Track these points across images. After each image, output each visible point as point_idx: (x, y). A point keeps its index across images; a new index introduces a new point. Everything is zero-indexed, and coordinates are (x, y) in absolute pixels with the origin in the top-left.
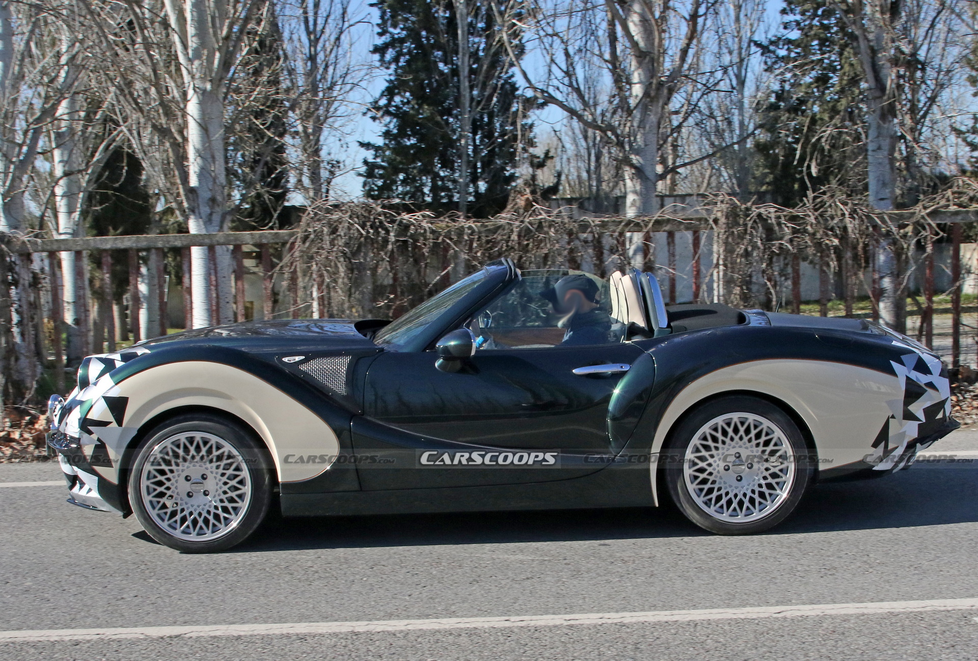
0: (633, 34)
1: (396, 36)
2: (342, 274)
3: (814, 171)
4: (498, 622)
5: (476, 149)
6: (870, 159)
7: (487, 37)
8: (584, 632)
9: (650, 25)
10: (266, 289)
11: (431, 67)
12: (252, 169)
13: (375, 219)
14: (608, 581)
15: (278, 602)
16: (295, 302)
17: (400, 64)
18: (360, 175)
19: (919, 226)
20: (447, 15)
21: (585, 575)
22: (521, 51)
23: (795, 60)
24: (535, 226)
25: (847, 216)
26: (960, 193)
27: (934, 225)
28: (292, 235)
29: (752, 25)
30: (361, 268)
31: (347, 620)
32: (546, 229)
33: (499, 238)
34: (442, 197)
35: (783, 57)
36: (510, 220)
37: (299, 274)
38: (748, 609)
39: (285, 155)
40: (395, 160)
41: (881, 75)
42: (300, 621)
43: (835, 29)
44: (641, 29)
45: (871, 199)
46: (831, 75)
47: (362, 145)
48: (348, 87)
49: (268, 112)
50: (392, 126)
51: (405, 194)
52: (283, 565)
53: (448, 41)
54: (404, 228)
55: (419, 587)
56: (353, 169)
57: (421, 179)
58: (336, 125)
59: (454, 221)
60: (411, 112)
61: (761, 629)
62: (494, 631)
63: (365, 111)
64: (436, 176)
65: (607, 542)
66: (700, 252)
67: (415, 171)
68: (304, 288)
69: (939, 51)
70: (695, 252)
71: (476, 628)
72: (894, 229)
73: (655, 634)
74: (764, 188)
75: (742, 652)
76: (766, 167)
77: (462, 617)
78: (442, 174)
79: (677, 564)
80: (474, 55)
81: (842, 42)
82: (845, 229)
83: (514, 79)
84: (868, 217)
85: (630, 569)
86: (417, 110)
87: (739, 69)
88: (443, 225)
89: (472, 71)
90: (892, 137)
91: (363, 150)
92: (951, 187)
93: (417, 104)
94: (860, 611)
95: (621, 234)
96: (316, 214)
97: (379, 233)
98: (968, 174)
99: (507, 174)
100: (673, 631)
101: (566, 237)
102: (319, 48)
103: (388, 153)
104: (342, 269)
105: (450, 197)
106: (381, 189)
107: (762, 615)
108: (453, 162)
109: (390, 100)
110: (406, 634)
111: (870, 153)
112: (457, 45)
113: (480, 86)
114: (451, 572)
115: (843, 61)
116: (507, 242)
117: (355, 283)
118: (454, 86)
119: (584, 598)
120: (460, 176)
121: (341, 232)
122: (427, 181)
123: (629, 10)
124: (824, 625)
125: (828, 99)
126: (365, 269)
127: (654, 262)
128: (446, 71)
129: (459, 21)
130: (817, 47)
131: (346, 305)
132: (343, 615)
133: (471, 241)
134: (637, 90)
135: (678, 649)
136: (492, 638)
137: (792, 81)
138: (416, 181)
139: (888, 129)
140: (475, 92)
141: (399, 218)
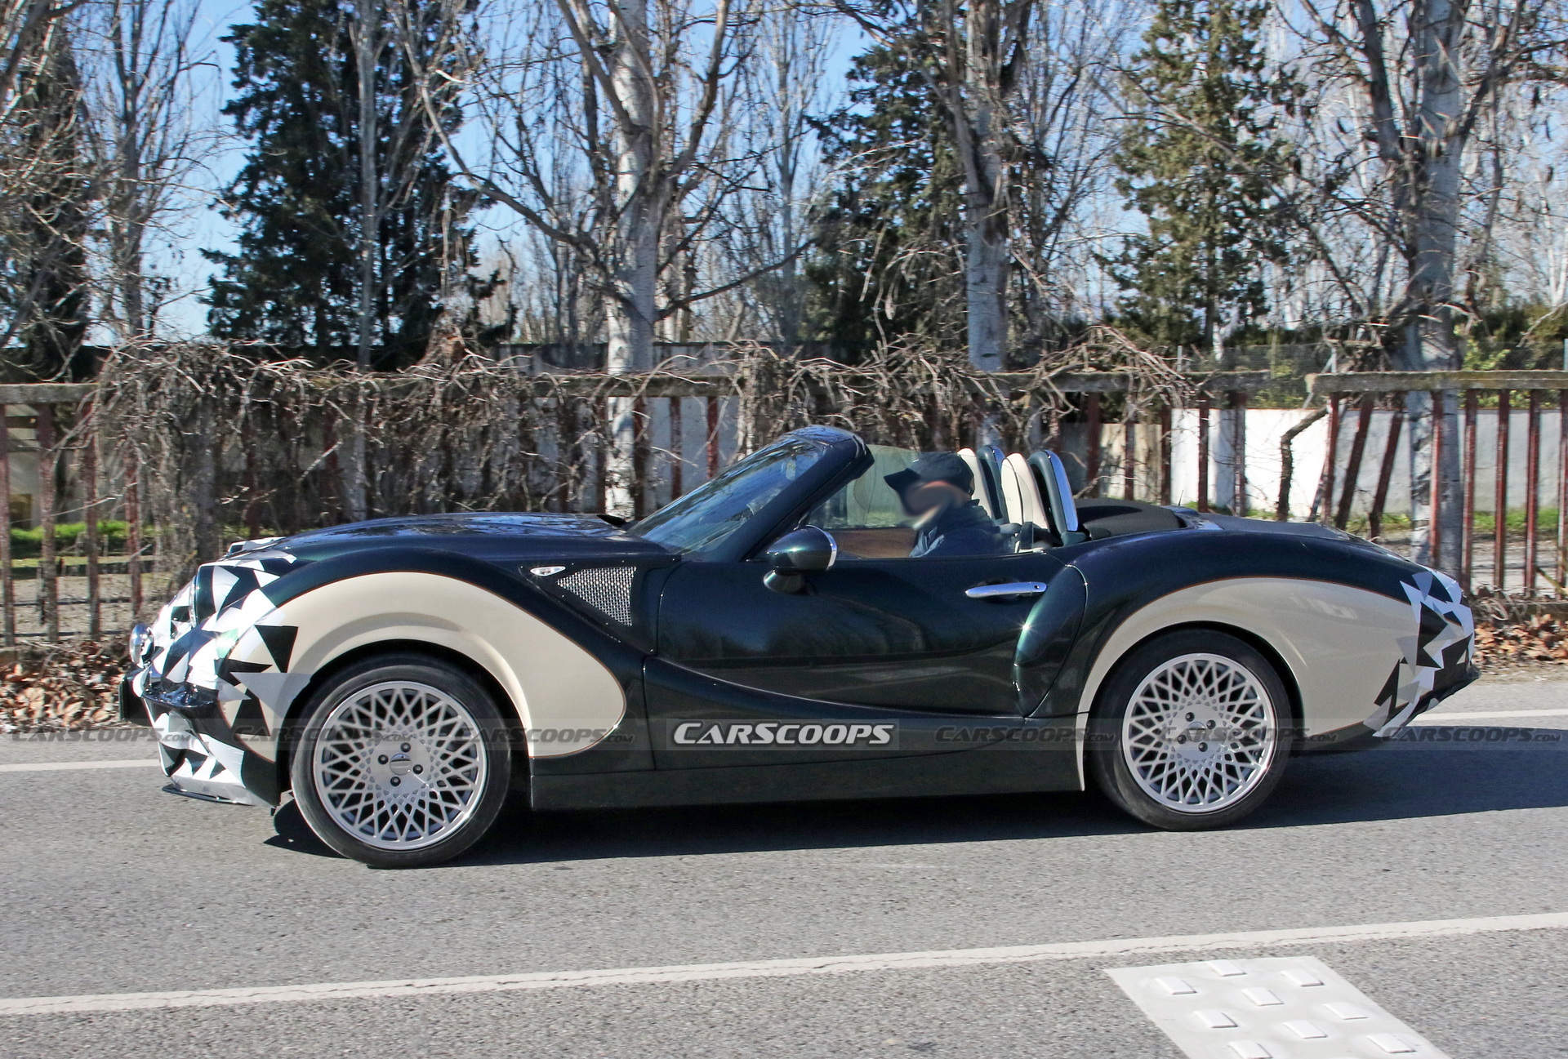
0: (621, 98)
1: (262, 89)
2: (167, 454)
3: (890, 312)
4: (394, 988)
5: (386, 266)
6: (970, 295)
7: (405, 95)
8: (527, 1002)
9: (647, 85)
10: (44, 474)
11: (316, 139)
12: (29, 286)
13: (219, 368)
14: (566, 924)
15: (49, 964)
16: (91, 495)
17: (268, 132)
18: (203, 301)
19: (1041, 395)
20: (343, 59)
21: (533, 914)
22: (455, 119)
23: (867, 147)
24: (469, 385)
25: (935, 378)
26: (1098, 349)
27: (1062, 396)
28: (87, 390)
29: (804, 93)
30: (196, 444)
31: (157, 990)
32: (485, 390)
33: (414, 402)
34: (333, 339)
35: (850, 143)
36: (431, 374)
37: (98, 452)
38: (776, 962)
39: (84, 267)
40: (259, 279)
41: (987, 173)
42: (82, 992)
43: (927, 103)
44: (633, 91)
45: (972, 354)
46: (920, 171)
47: (207, 254)
48: (186, 163)
49: (56, 199)
50: (254, 227)
51: (273, 332)
52: (59, 906)
53: (344, 99)
54: (265, 384)
55: (273, 936)
56: (193, 292)
57: (299, 311)
58: (165, 223)
59: (343, 374)
60: (285, 206)
61: (793, 993)
62: (388, 1002)
63: (211, 202)
64: (322, 306)
65: (567, 863)
66: (717, 428)
67: (291, 298)
68: (106, 474)
69: (1076, 142)
70: (711, 429)
71: (360, 999)
72: (1004, 400)
73: (635, 1002)
74: (821, 336)
75: (765, 1026)
76: (823, 305)
77: (340, 981)
78: (332, 303)
79: (671, 896)
80: (384, 123)
81: (936, 123)
82: (932, 397)
83: (445, 162)
84: (965, 380)
85: (601, 904)
86: (295, 204)
87: (786, 156)
88: (327, 380)
89: (380, 147)
90: (1002, 264)
91: (208, 262)
92: (1086, 340)
93: (294, 194)
94: (940, 963)
95: (600, 399)
96: (125, 359)
97: (225, 390)
98: (1116, 323)
99: (434, 305)
100: (661, 997)
101: (517, 403)
102: (140, 102)
103: (247, 268)
104: (166, 446)
105: (345, 339)
106: (235, 323)
107: (795, 971)
108: (351, 285)
109: (252, 187)
110: (251, 1010)
111: (970, 287)
112: (357, 106)
113: (392, 170)
114: (326, 912)
115: (937, 152)
116: (425, 408)
117: (187, 467)
118: (352, 169)
119: (529, 950)
120: (361, 307)
121: (165, 388)
122: (309, 313)
123: (615, 62)
124: (887, 984)
125: (916, 206)
126: (202, 446)
127: (649, 442)
128: (340, 145)
129: (360, 70)
130: (900, 130)
131: (172, 502)
132: (151, 982)
133: (370, 406)
134: (627, 183)
135: (667, 1025)
136: (385, 1013)
137: (863, 178)
138: (291, 313)
139: (996, 252)
140: (385, 180)
141: (256, 368)
